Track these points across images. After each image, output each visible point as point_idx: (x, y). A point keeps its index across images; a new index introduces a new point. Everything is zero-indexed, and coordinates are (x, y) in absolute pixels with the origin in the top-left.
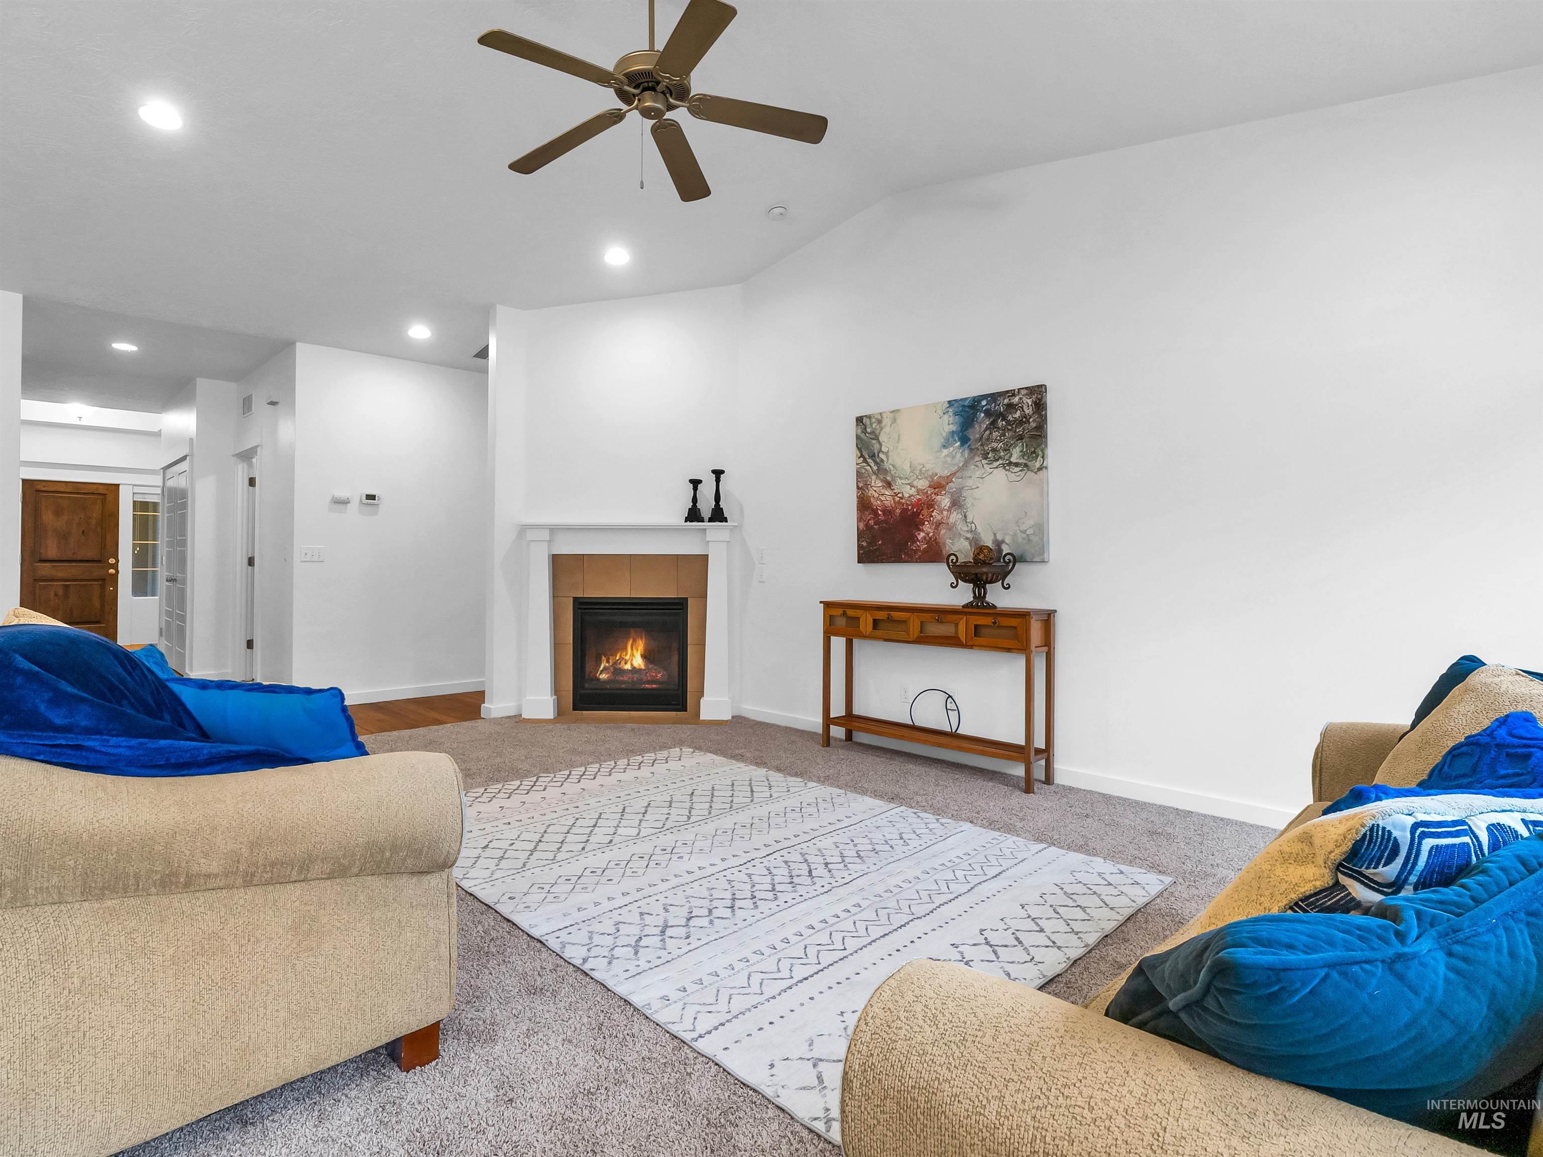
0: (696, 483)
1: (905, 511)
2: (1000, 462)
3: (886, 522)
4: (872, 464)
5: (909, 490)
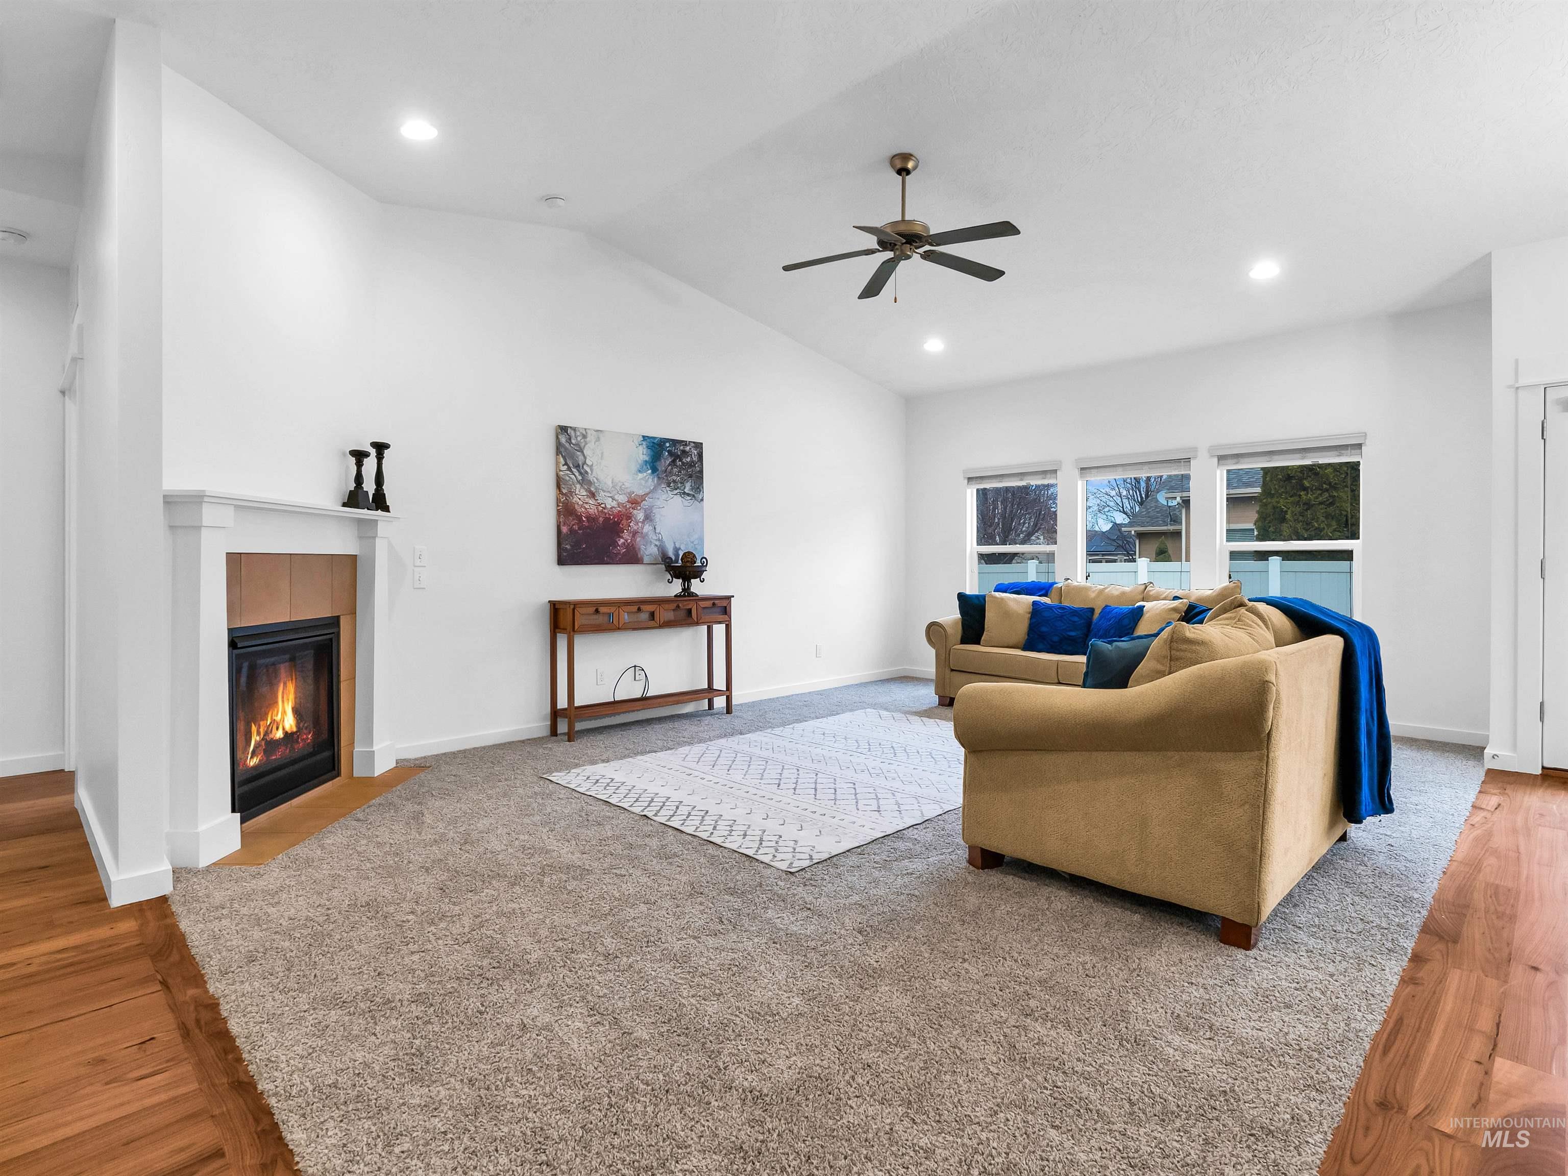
0: (359, 457)
1: (607, 520)
2: (678, 491)
3: (587, 527)
4: (577, 474)
5: (611, 502)
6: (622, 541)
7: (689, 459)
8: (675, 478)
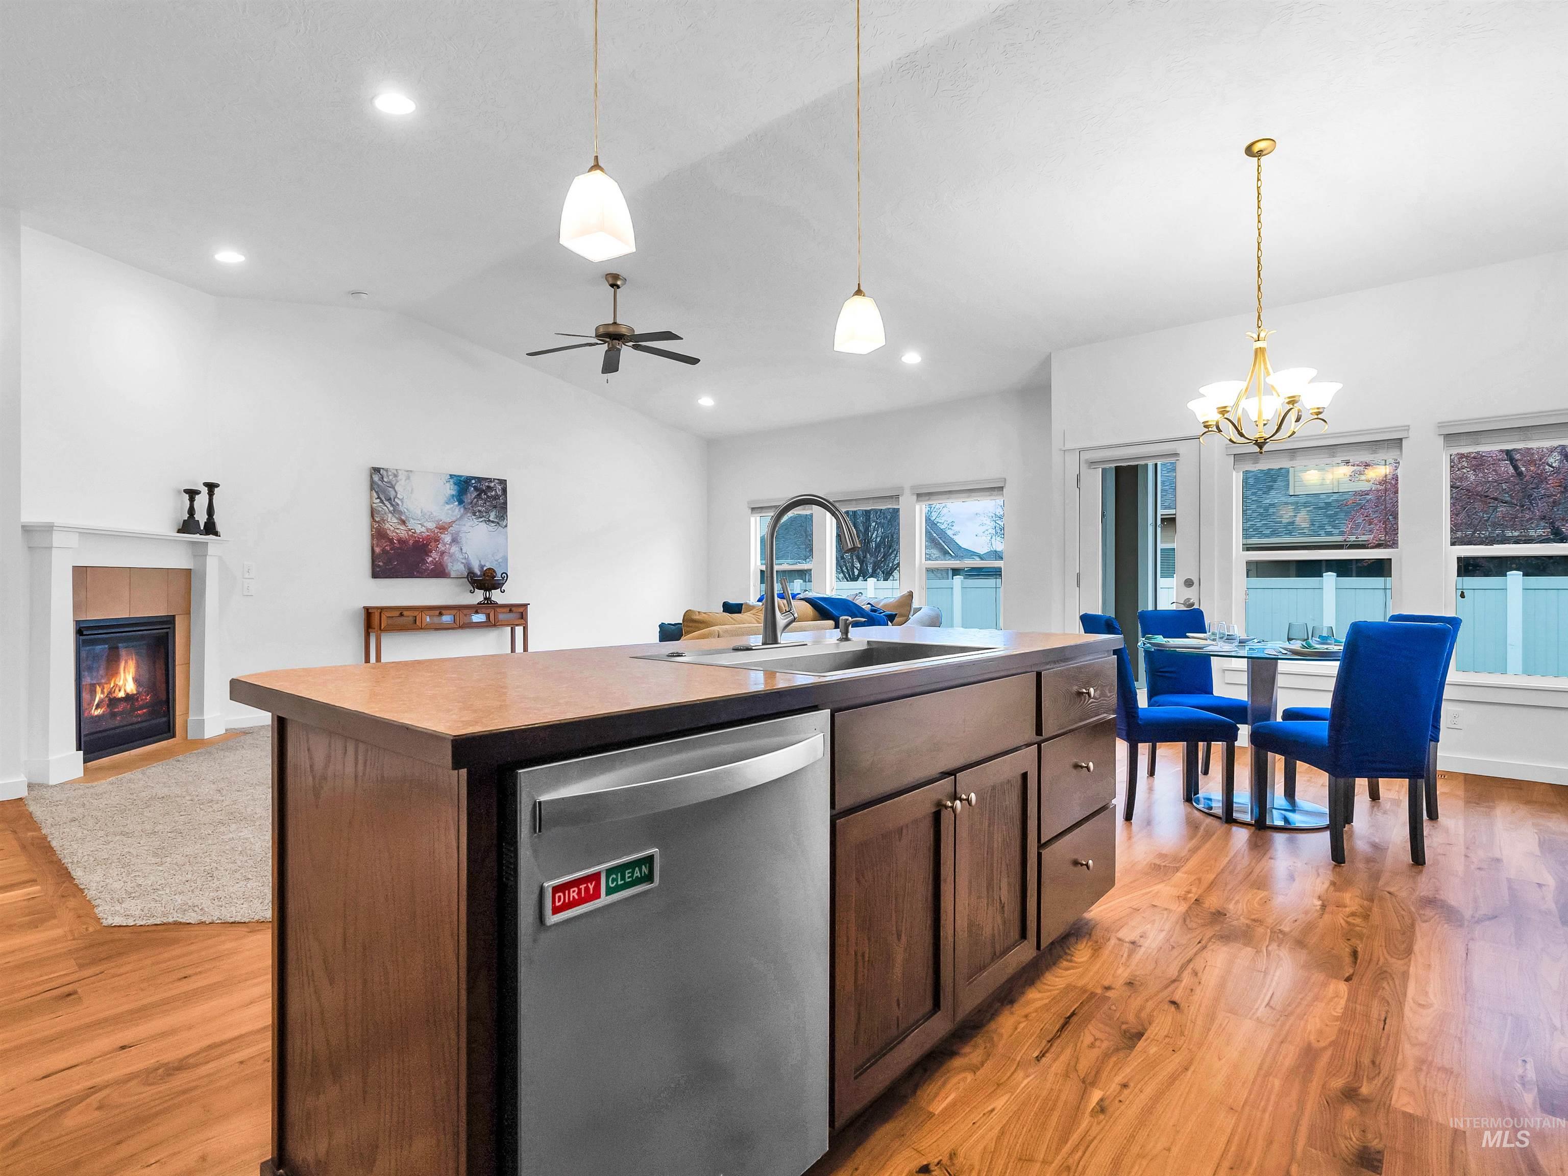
0: (192, 494)
1: (416, 542)
2: (483, 519)
3: (398, 548)
4: (389, 506)
5: (420, 528)
6: (430, 559)
7: (493, 493)
8: (480, 508)
